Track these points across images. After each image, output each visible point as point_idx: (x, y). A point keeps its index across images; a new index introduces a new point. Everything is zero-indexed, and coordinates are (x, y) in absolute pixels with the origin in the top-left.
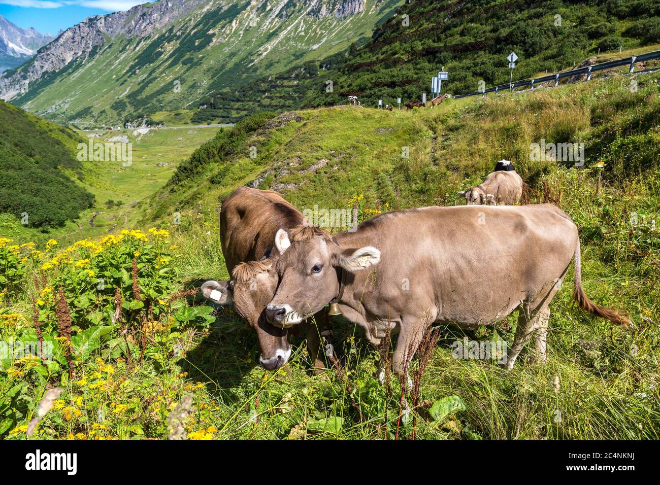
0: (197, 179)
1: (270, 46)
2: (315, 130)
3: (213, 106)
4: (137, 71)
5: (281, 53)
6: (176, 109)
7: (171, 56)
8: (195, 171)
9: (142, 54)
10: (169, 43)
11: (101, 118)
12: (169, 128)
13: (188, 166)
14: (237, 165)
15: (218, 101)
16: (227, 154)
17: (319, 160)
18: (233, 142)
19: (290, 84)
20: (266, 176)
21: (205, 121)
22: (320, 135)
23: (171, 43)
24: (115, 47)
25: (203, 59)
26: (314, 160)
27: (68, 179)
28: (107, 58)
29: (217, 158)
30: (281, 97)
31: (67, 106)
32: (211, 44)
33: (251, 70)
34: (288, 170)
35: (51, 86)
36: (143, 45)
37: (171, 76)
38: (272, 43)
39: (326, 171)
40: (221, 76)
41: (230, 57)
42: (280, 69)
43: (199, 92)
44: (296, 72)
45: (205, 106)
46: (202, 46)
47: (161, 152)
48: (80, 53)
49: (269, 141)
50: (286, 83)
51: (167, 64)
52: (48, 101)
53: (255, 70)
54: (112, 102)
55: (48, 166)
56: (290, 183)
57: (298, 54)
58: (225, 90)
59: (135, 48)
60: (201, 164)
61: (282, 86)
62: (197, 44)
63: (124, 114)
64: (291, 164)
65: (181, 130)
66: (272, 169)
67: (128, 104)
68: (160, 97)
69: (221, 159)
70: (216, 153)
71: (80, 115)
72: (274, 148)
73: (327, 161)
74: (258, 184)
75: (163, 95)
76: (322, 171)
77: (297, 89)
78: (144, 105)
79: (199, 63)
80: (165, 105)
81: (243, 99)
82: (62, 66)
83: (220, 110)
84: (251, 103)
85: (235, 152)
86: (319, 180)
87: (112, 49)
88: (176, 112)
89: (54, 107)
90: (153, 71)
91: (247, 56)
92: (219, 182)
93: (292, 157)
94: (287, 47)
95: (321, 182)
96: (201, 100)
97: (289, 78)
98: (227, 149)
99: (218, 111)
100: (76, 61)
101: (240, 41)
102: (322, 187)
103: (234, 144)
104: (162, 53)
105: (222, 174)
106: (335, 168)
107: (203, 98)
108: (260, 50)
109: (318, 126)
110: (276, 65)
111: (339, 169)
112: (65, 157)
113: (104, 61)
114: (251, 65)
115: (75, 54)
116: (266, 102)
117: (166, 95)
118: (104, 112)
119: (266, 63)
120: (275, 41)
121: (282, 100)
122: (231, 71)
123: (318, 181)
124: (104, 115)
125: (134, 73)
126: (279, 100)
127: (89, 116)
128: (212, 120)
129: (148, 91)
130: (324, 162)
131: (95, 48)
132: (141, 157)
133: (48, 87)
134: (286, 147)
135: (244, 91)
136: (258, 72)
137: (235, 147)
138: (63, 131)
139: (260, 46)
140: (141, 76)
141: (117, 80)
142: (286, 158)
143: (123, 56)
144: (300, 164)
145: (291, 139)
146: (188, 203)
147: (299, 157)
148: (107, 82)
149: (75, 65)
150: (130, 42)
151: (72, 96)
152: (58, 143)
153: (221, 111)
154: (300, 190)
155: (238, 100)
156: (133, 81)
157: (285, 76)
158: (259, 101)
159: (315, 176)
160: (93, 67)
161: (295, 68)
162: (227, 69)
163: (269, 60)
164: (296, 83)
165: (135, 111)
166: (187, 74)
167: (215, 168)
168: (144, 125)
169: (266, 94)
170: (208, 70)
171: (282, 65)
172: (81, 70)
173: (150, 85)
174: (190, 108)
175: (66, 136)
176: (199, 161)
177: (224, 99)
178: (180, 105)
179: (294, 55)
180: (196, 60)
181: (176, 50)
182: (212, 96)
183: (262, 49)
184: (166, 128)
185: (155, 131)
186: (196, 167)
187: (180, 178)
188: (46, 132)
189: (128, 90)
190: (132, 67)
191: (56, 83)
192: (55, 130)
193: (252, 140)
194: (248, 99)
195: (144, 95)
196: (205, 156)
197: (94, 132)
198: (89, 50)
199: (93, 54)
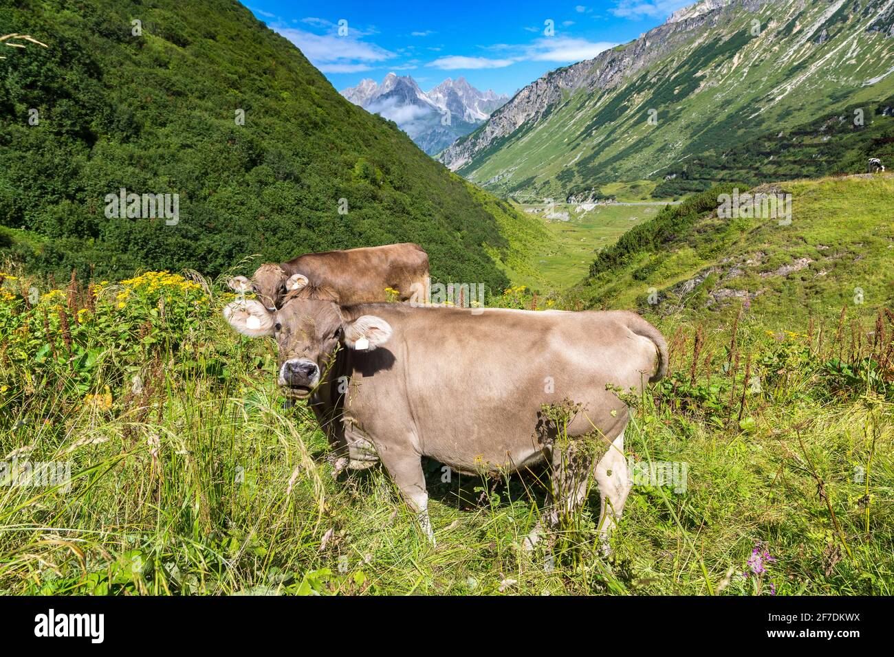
0: (620, 271)
1: (789, 87)
2: (803, 213)
3: (685, 175)
4: (594, 132)
5: (808, 95)
6: (635, 179)
7: (638, 111)
8: (618, 261)
9: (602, 110)
10: (638, 94)
11: (544, 189)
12: (621, 204)
13: (612, 253)
14: (674, 257)
15: (693, 168)
16: (666, 241)
17: (796, 258)
18: (677, 224)
19: (816, 141)
20: (707, 275)
21: (671, 196)
22: (809, 221)
23: (643, 93)
24: (572, 104)
25: (683, 112)
26: (788, 259)
27: (489, 259)
28: (561, 118)
29: (651, 246)
30: (795, 162)
31: (510, 176)
32: (697, 91)
33: (754, 123)
34: (742, 269)
35: (497, 153)
36: (607, 98)
37: (635, 137)
38: (795, 81)
39: (806, 276)
40: (707, 133)
41: (722, 106)
42: (803, 118)
43: (669, 156)
44: (830, 122)
45: (674, 176)
46: (683, 94)
47: (605, 235)
48: (533, 114)
49: (728, 225)
50: (807, 140)
51: (632, 121)
52: (493, 171)
53: (759, 124)
54: (558, 171)
55: (472, 242)
56: (741, 289)
57: (838, 94)
58: (707, 154)
59: (596, 103)
60: (628, 252)
61: (800, 145)
62: (676, 92)
63: (570, 186)
64: (749, 262)
65: (636, 208)
66: (718, 266)
67: (576, 174)
68: (617, 165)
69: (656, 247)
70: (651, 238)
71: (522, 186)
72: (733, 236)
73: (810, 261)
74: (693, 285)
75: (621, 162)
76: (798, 277)
77: (827, 149)
78: (596, 174)
79: (676, 117)
80: (621, 174)
81: (732, 165)
82: (513, 130)
83: (694, 182)
84: (743, 172)
85: (675, 239)
86: (790, 289)
87: (569, 107)
88: (633, 183)
89: (497, 177)
90: (613, 131)
91: (750, 104)
92: (644, 279)
93: (753, 251)
94: (820, 85)
95: (791, 293)
96: (670, 167)
97: (815, 133)
98: (666, 233)
99: (691, 182)
100: (527, 123)
101: (742, 83)
102: (791, 301)
103: (676, 228)
104: (628, 107)
105: (651, 268)
106: (823, 274)
107: (674, 164)
108: (773, 94)
109: (811, 206)
110: (796, 113)
111: (828, 276)
112: (493, 234)
113: (557, 122)
114: (753, 116)
115: (528, 115)
116: (770, 169)
117: (625, 161)
118: (547, 182)
119: (779, 112)
120: (800, 78)
121: (797, 167)
122: (722, 126)
123: (787, 292)
124: (547, 187)
125: (590, 135)
126: (791, 166)
127: (531, 187)
128: (681, 195)
129: (602, 157)
130: (805, 261)
131: (550, 106)
132: (578, 239)
133: (494, 155)
134: (749, 236)
135: (735, 154)
136: (764, 126)
137: (678, 232)
138: (498, 204)
139: (772, 87)
140: (598, 137)
141: (569, 144)
142: (743, 252)
143: (580, 114)
144: (763, 263)
145: (761, 224)
146: (600, 301)
147: (764, 252)
148: (557, 146)
149: (525, 129)
150: (590, 96)
151: (516, 165)
152: (491, 217)
153: (696, 182)
154: (755, 301)
155: (724, 168)
156: (587, 144)
157: (808, 130)
158: (757, 168)
159: (784, 283)
160: (542, 131)
161: (829, 117)
162: (715, 123)
163: (786, 107)
164: (825, 139)
165: (583, 182)
166: (657, 133)
167: (646, 257)
168: (590, 200)
169: (771, 158)
170: (687, 127)
171: (807, 113)
172: (531, 134)
173: (607, 149)
174: (653, 178)
175: (500, 210)
176: (626, 248)
177: (702, 166)
178: (640, 174)
179: (830, 97)
180: (671, 114)
181: (647, 102)
182: (687, 162)
183: (775, 91)
184: (617, 204)
185: (603, 208)
186: (621, 255)
187: (600, 268)
188: (481, 205)
189: (579, 155)
190: (589, 128)
191: (503, 150)
192: (491, 202)
193: (703, 223)
194: (741, 165)
195: (596, 162)
196: (634, 242)
197: (533, 207)
198: (544, 110)
199: (546, 114)
